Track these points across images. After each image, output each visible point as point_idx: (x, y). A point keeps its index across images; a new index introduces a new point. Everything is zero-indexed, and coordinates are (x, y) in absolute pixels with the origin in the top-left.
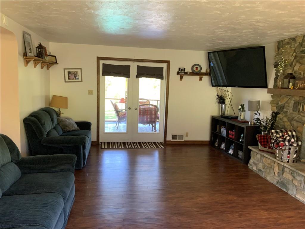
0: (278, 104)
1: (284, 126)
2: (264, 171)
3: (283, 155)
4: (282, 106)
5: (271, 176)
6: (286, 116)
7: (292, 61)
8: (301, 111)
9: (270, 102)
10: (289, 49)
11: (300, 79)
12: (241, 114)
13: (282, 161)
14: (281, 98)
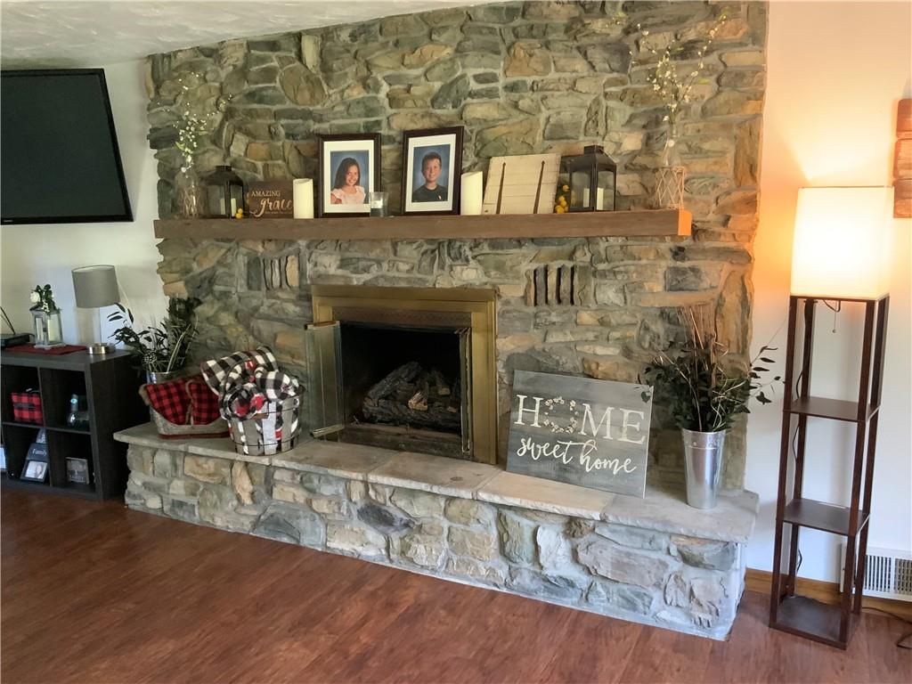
0: (187, 271)
1: (225, 339)
2: (196, 504)
3: (262, 435)
4: (205, 278)
5: (227, 513)
6: (226, 308)
7: (216, 125)
8: (278, 284)
9: (157, 267)
10: (200, 85)
11: (256, 185)
12: (44, 323)
13: (260, 452)
14: (194, 251)
